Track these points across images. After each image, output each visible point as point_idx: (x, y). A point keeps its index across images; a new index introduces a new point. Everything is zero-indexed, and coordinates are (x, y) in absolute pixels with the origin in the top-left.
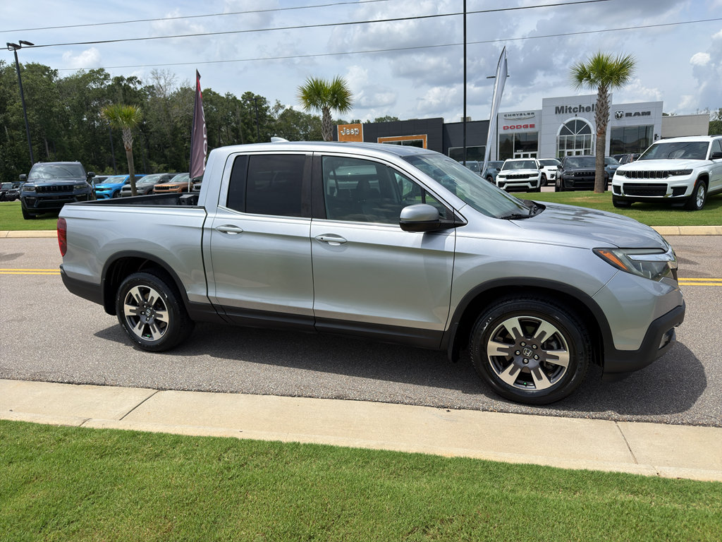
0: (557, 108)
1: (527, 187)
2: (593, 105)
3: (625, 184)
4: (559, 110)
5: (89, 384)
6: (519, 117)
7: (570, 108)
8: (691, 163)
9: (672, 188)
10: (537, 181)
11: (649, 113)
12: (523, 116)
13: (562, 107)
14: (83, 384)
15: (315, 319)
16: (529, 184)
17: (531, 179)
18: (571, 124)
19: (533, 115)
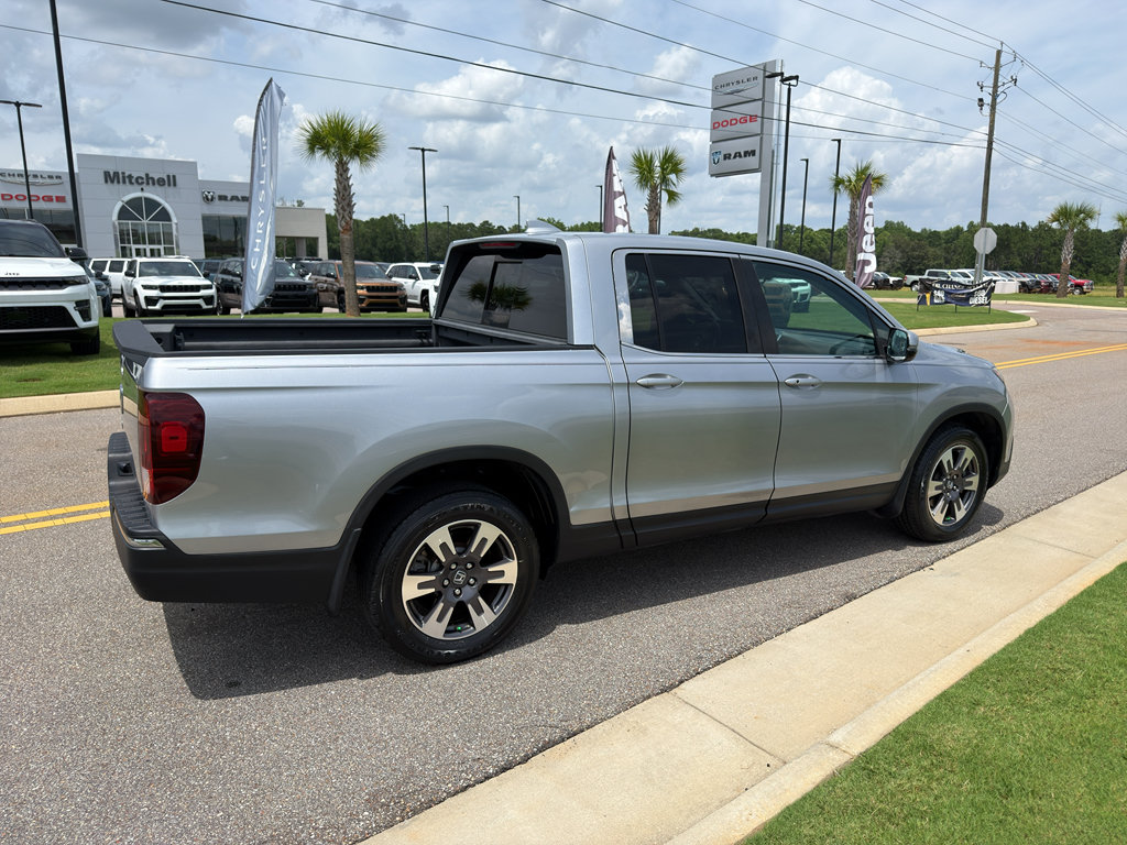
0: (107, 174)
1: (199, 306)
2: (168, 176)
4: (111, 178)
6: (31, 179)
7: (130, 177)
10: (212, 297)
11: (246, 199)
12: (41, 181)
13: (116, 174)
15: (769, 504)
16: (201, 302)
17: (203, 292)
18: (135, 203)
19: (59, 181)
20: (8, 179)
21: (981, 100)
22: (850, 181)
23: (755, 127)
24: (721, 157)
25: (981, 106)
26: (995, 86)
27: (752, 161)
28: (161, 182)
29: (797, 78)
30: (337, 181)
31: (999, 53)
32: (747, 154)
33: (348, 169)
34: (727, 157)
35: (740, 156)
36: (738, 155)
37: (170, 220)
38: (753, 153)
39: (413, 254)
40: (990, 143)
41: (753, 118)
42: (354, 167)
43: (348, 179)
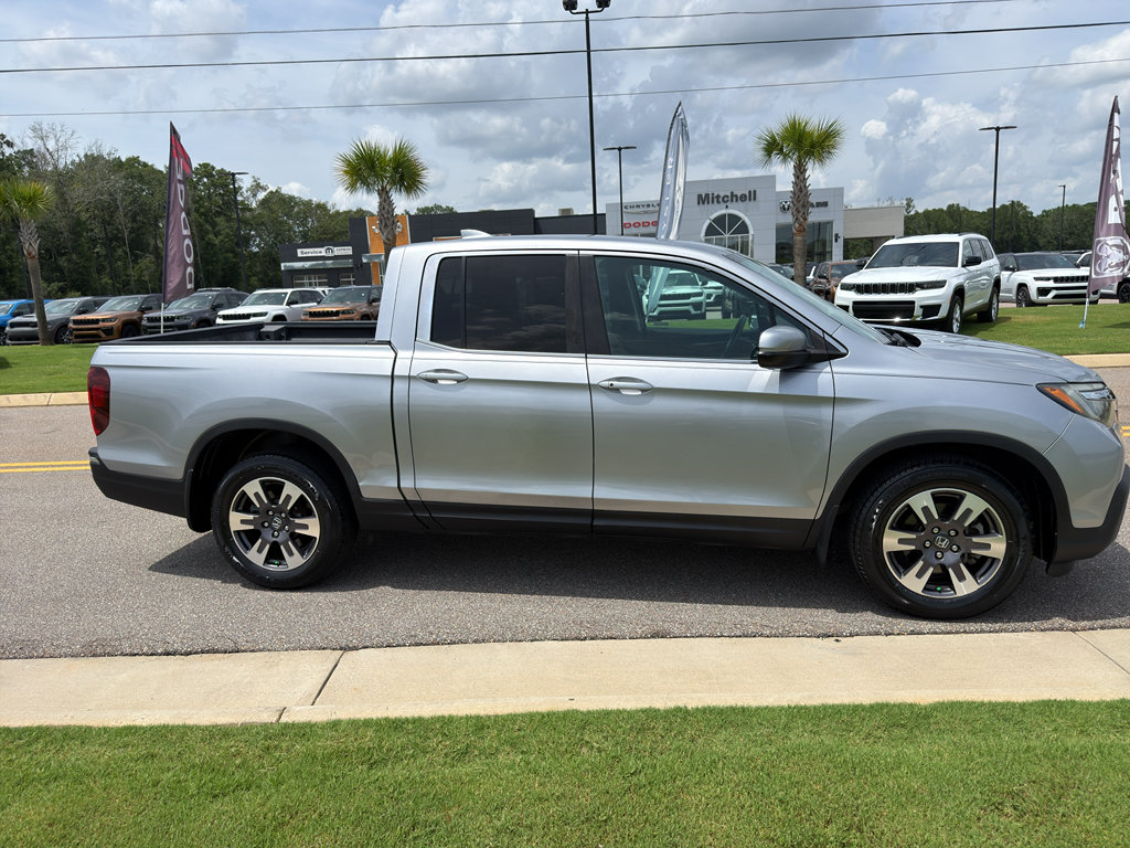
0: (700, 196)
1: (688, 311)
2: (750, 192)
3: (854, 303)
4: (703, 200)
5: (208, 652)
6: (646, 209)
7: (718, 196)
8: (941, 271)
9: (921, 307)
11: (825, 205)
12: (651, 209)
13: (707, 195)
14: (195, 653)
15: (593, 514)
16: (690, 308)
17: (693, 300)
18: (720, 220)
20: (636, 210)
28: (743, 198)
37: (748, 232)
39: (1037, 244)
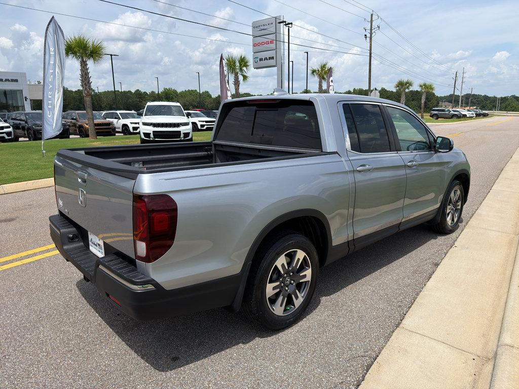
3: (153, 132)
9: (184, 133)
10: (11, 132)
11: (16, 81)
15: (400, 225)
21: (366, 35)
22: (318, 71)
23: (273, 46)
24: (258, 60)
25: (366, 38)
26: (371, 30)
27: (272, 62)
29: (292, 24)
30: (81, 70)
31: (372, 15)
32: (270, 58)
33: (86, 65)
34: (261, 60)
35: (267, 60)
36: (266, 59)
38: (273, 58)
40: (371, 54)
41: (271, 42)
42: (90, 63)
43: (87, 69)
